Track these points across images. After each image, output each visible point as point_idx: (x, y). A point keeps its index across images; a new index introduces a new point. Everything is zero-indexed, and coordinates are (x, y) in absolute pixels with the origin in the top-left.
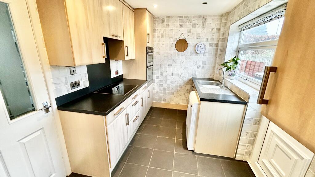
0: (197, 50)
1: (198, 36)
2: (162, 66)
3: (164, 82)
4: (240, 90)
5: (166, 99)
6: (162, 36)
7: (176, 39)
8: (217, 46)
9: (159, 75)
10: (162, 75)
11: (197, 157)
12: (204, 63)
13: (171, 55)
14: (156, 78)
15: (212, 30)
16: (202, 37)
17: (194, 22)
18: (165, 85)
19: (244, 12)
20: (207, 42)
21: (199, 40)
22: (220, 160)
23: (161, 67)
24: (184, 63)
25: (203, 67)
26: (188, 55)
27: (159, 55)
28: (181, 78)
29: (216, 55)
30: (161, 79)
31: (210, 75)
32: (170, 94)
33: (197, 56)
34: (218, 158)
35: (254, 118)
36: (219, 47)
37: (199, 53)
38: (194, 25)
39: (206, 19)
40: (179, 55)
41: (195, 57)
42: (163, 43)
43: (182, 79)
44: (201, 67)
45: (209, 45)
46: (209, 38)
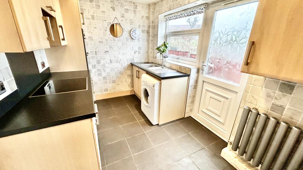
0: (133, 36)
1: (132, 23)
2: (98, 53)
3: (102, 71)
4: (180, 67)
5: (107, 89)
6: (93, 17)
7: (110, 23)
8: (148, 32)
9: (95, 63)
10: (100, 63)
11: (163, 127)
12: (140, 48)
13: (107, 40)
14: (93, 68)
15: (143, 17)
16: (135, 23)
17: (126, 7)
18: (104, 74)
19: (173, 5)
20: (140, 29)
21: (133, 26)
22: (177, 122)
23: (96, 54)
24: (121, 49)
25: (139, 52)
26: (124, 40)
27: (92, 40)
28: (120, 64)
29: (148, 40)
30: (99, 68)
31: (146, 59)
32: (111, 83)
33: (133, 41)
34: (175, 122)
35: (193, 85)
36: (151, 34)
37: (134, 38)
38: (127, 10)
39: (136, 6)
40: (115, 41)
41: (131, 43)
42: (95, 26)
43: (122, 65)
44: (137, 52)
45: (141, 31)
46: (141, 25)
